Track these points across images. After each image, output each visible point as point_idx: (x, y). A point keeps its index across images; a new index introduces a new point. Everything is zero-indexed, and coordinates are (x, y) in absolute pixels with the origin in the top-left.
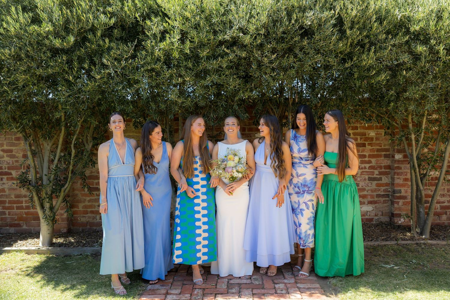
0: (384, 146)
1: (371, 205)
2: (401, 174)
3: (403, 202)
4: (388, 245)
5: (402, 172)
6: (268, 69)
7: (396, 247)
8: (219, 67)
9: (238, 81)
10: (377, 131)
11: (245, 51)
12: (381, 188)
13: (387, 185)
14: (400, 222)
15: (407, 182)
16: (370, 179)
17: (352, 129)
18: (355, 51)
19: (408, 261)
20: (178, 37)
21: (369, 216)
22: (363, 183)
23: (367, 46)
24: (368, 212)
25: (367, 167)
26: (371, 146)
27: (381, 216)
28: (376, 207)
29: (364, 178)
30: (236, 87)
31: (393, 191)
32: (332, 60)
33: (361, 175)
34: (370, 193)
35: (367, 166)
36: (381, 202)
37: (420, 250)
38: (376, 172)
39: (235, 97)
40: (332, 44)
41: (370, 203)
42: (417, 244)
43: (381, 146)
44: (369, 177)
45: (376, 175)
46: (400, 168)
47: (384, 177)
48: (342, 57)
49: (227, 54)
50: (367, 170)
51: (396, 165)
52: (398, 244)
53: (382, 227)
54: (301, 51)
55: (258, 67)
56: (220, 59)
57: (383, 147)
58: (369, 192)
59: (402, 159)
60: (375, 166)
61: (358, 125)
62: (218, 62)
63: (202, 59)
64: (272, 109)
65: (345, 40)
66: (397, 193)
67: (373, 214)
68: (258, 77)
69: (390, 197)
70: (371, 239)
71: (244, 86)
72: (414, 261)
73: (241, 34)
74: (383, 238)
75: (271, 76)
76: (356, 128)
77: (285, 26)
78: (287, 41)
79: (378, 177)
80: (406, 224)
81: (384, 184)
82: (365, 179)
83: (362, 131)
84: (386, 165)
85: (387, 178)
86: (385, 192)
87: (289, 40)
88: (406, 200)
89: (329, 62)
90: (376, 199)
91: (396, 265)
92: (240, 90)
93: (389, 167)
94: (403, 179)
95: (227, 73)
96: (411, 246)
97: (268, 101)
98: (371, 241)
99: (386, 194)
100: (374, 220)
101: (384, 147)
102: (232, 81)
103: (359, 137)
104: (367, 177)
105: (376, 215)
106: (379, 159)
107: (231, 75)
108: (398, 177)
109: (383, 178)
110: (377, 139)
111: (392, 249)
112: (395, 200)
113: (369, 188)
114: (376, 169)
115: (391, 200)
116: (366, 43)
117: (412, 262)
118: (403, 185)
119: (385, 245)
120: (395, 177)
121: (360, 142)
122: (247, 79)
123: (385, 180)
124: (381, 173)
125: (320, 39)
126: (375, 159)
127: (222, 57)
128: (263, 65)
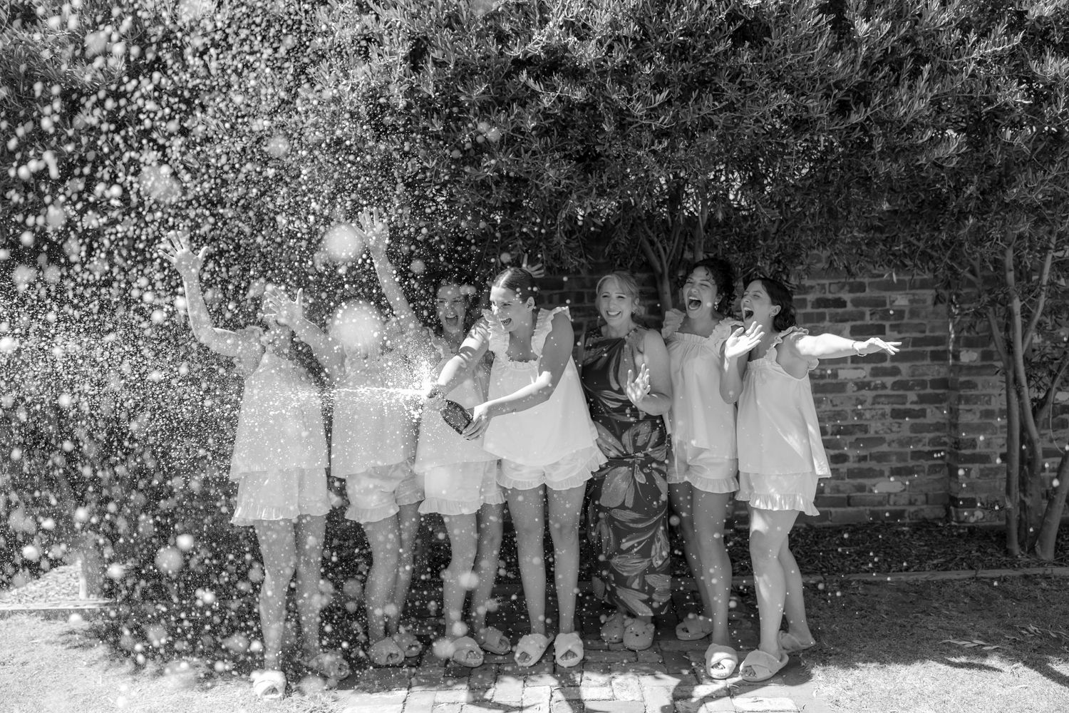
0: (932, 330)
1: (898, 477)
2: (977, 399)
3: (981, 470)
4: (951, 580)
5: (977, 397)
6: (646, 134)
7: (973, 587)
8: (513, 131)
9: (565, 168)
10: (914, 295)
11: (582, 85)
12: (924, 434)
13: (938, 427)
14: (972, 520)
15: (993, 420)
16: (898, 414)
17: (851, 291)
18: (877, 79)
19: (1015, 629)
20: (403, 51)
21: (895, 504)
22: (879, 424)
23: (909, 65)
24: (892, 496)
25: (889, 385)
26: (899, 332)
27: (923, 504)
28: (910, 482)
29: (880, 412)
30: (559, 184)
31: (956, 443)
32: (816, 106)
33: (873, 404)
34: (895, 448)
35: (889, 380)
36: (923, 471)
37: (1038, 593)
38: (912, 396)
39: (557, 212)
40: (815, 62)
41: (897, 472)
42: (1026, 577)
43: (924, 332)
44: (893, 410)
45: (912, 403)
46: (974, 386)
47: (930, 409)
48: (839, 96)
49: (535, 95)
50: (889, 392)
51: (962, 379)
52: (977, 580)
53: (928, 532)
54: (732, 80)
55: (617, 128)
56: (516, 109)
57: (928, 333)
58: (894, 445)
59: (979, 363)
60: (908, 381)
61: (867, 280)
62: (512, 117)
63: (468, 110)
64: (652, 243)
65: (850, 49)
66: (965, 448)
67: (903, 500)
68: (619, 156)
69: (947, 457)
71: (582, 180)
72: (1032, 628)
73: (572, 39)
74: (935, 562)
75: (654, 152)
76: (861, 288)
77: (691, 14)
78: (694, 57)
79: (917, 407)
80: (988, 524)
81: (931, 425)
82: (883, 415)
83: (876, 294)
84: (937, 377)
85: (938, 412)
86: (934, 446)
87: (701, 51)
88: (988, 465)
89: (807, 109)
90: (911, 463)
91: (986, 641)
92: (571, 193)
93: (943, 383)
94: (981, 412)
95: (535, 146)
96: (1012, 583)
97: (643, 221)
98: (907, 569)
100: (906, 515)
101: (932, 334)
102: (550, 166)
103: (867, 311)
104: (888, 409)
105: (911, 503)
106: (918, 363)
107: (545, 153)
108: (968, 407)
109: (928, 411)
110: (914, 313)
111: (966, 594)
112: (959, 466)
113: (894, 436)
114: (911, 389)
115: (948, 465)
116: (905, 58)
117: (1027, 630)
118: (980, 429)
119: (944, 583)
120: (961, 407)
121: (870, 322)
122: (588, 162)
123: (935, 415)
124: (922, 399)
125: (785, 48)
126: (909, 364)
127: (523, 105)
128: (631, 124)
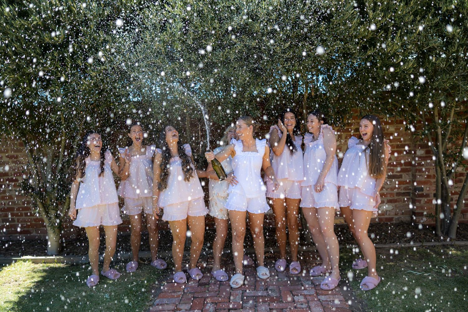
0: (405, 141)
1: (390, 204)
3: (426, 201)
6: (281, 60)
7: (421, 250)
8: (226, 59)
9: (248, 74)
10: (397, 126)
11: (255, 39)
12: (401, 185)
13: (407, 182)
14: (422, 221)
15: (429, 180)
16: (390, 177)
18: (378, 36)
21: (389, 215)
24: (388, 212)
27: (401, 215)
28: (396, 206)
30: (245, 81)
31: (414, 189)
32: (352, 47)
36: (401, 201)
37: (449, 252)
38: (396, 169)
39: (245, 92)
40: (352, 29)
41: (390, 202)
42: (444, 245)
43: (401, 142)
45: (396, 172)
46: (422, 165)
48: (363, 44)
49: (235, 44)
52: (423, 246)
53: (403, 227)
56: (227, 50)
57: (403, 143)
58: (388, 190)
59: (424, 155)
60: (394, 163)
62: (225, 53)
66: (419, 191)
67: (393, 213)
69: (411, 195)
70: (393, 241)
72: (445, 266)
74: (405, 239)
75: (285, 68)
79: (399, 174)
80: (428, 223)
81: (404, 181)
84: (406, 161)
85: (407, 176)
86: (406, 190)
88: (429, 199)
89: (349, 49)
90: (396, 198)
91: (425, 272)
92: (250, 84)
93: (410, 164)
94: (426, 176)
95: (236, 65)
96: (437, 248)
98: (393, 242)
99: (407, 193)
100: (394, 219)
101: (405, 143)
105: (396, 215)
107: (240, 68)
108: (420, 174)
109: (403, 175)
111: (418, 252)
112: (417, 199)
113: (388, 186)
114: (396, 166)
115: (412, 198)
116: (390, 27)
117: (443, 267)
118: (425, 183)
119: (409, 248)
120: (417, 174)
123: (405, 177)
124: (402, 170)
125: (339, 23)
128: (275, 56)
